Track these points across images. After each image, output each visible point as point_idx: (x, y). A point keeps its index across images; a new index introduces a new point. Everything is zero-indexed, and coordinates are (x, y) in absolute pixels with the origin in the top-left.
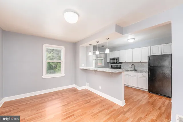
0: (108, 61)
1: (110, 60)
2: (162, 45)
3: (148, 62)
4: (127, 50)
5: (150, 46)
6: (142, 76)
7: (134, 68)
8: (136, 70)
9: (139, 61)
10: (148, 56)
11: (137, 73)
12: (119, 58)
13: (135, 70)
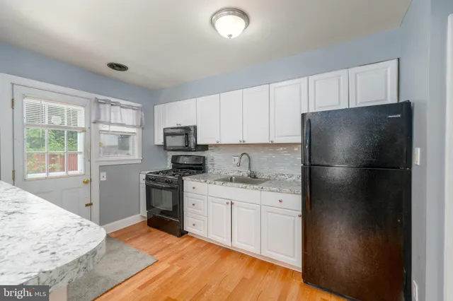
0: (159, 140)
1: (166, 135)
2: (353, 71)
3: (303, 144)
4: (222, 95)
5: (307, 75)
6: (278, 204)
7: (250, 168)
8: (255, 177)
9: (267, 142)
10: (303, 116)
11: (258, 192)
12: (195, 128)
13: (252, 179)
